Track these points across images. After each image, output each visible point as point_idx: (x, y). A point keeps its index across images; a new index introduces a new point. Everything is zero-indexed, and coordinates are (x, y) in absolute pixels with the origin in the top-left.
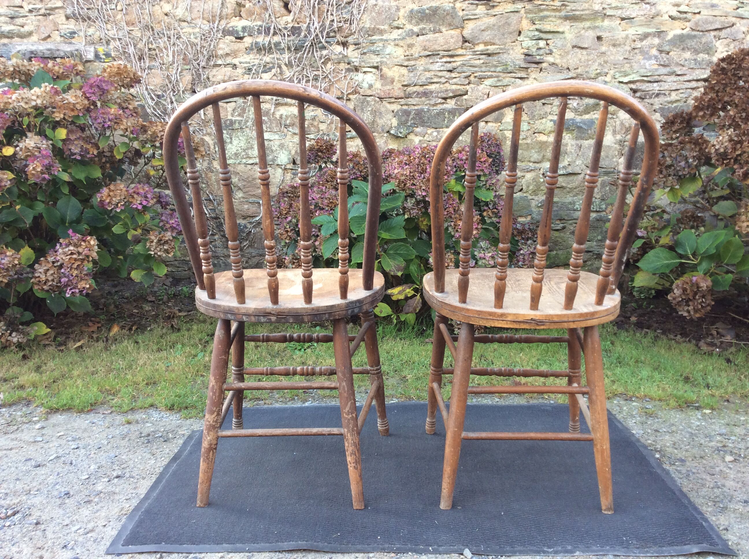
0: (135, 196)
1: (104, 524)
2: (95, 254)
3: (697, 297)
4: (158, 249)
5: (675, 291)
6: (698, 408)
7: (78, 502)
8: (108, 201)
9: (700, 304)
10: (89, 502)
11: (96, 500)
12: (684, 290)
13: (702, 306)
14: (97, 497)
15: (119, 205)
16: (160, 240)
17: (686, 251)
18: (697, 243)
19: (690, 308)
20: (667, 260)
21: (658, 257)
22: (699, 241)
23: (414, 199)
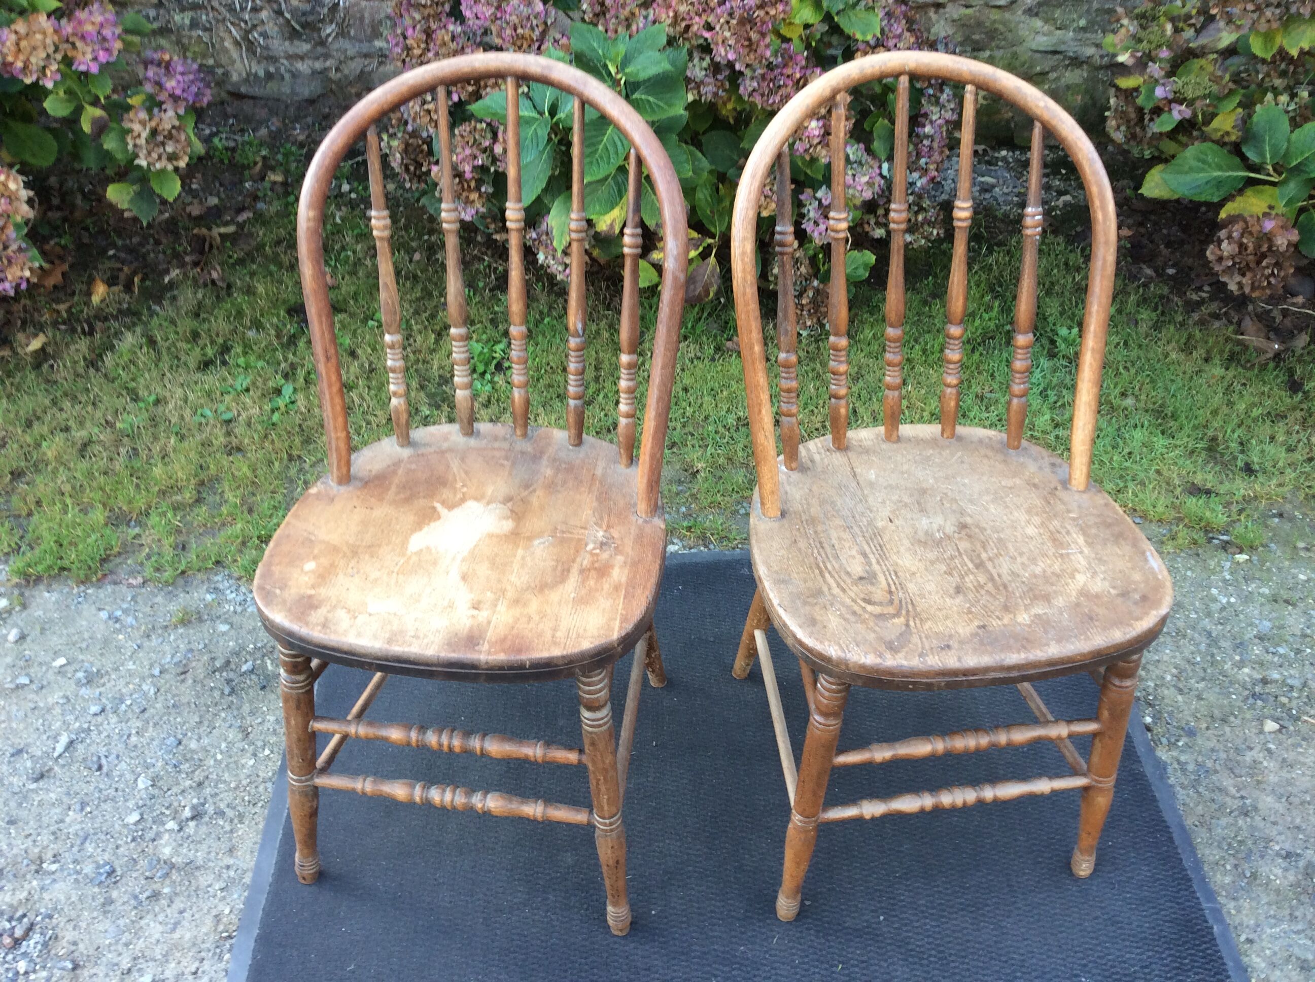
0: (79, 44)
1: (193, 970)
2: (25, 208)
3: (1264, 264)
4: (155, 155)
5: (1224, 245)
6: (1225, 546)
7: (136, 897)
8: (19, 64)
9: (1267, 278)
10: (155, 896)
11: (166, 890)
12: (1242, 247)
13: (1269, 283)
14: (167, 882)
15: (48, 73)
16: (154, 132)
17: (1262, 155)
18: (1289, 141)
19: (1244, 281)
20: (1220, 168)
21: (1204, 162)
22: (1294, 136)
23: (708, 59)
